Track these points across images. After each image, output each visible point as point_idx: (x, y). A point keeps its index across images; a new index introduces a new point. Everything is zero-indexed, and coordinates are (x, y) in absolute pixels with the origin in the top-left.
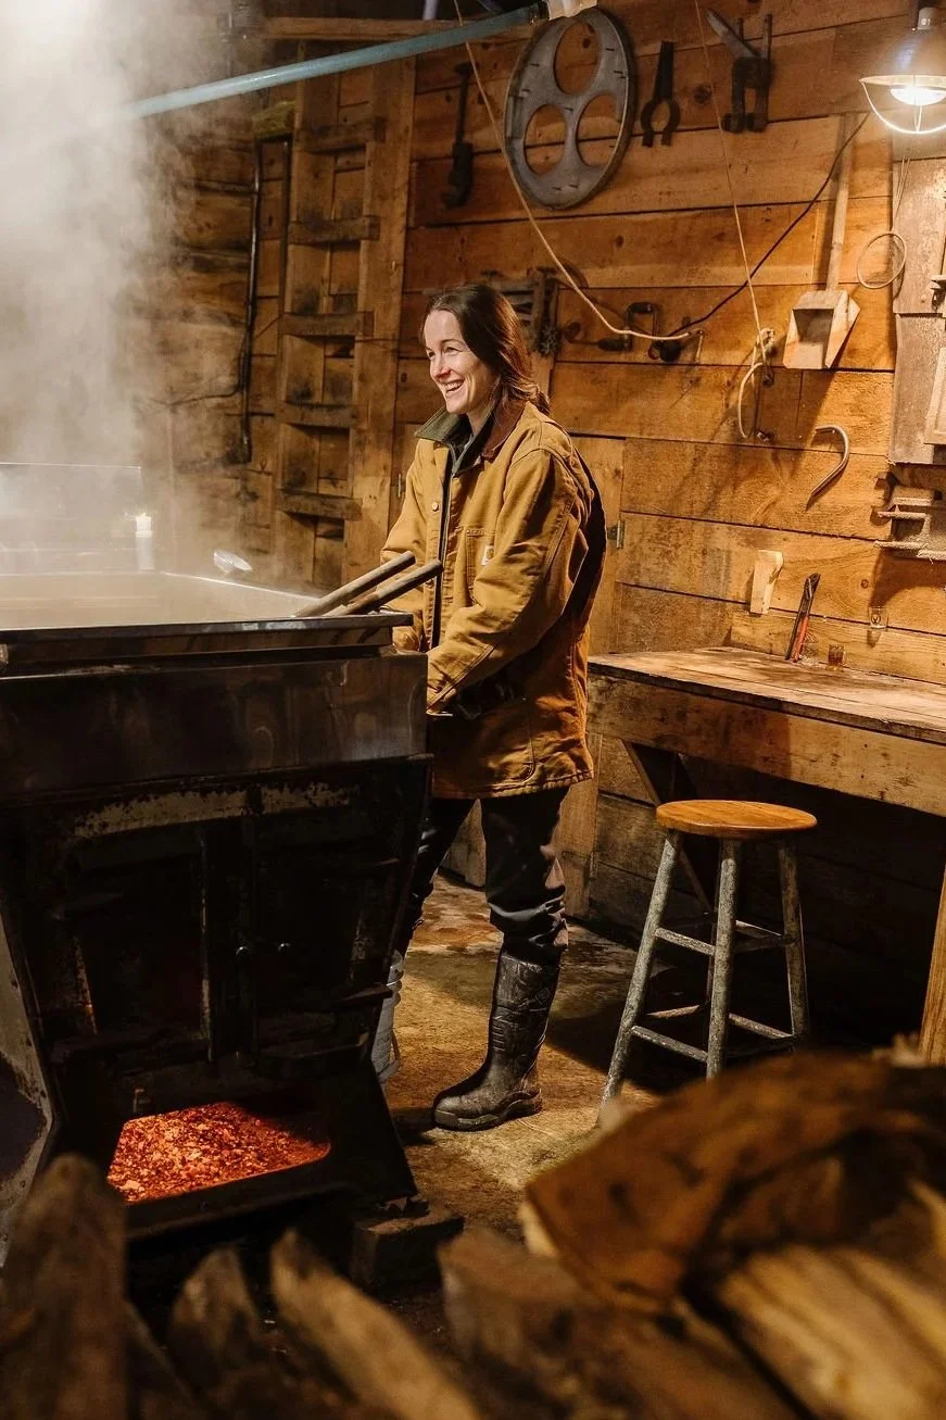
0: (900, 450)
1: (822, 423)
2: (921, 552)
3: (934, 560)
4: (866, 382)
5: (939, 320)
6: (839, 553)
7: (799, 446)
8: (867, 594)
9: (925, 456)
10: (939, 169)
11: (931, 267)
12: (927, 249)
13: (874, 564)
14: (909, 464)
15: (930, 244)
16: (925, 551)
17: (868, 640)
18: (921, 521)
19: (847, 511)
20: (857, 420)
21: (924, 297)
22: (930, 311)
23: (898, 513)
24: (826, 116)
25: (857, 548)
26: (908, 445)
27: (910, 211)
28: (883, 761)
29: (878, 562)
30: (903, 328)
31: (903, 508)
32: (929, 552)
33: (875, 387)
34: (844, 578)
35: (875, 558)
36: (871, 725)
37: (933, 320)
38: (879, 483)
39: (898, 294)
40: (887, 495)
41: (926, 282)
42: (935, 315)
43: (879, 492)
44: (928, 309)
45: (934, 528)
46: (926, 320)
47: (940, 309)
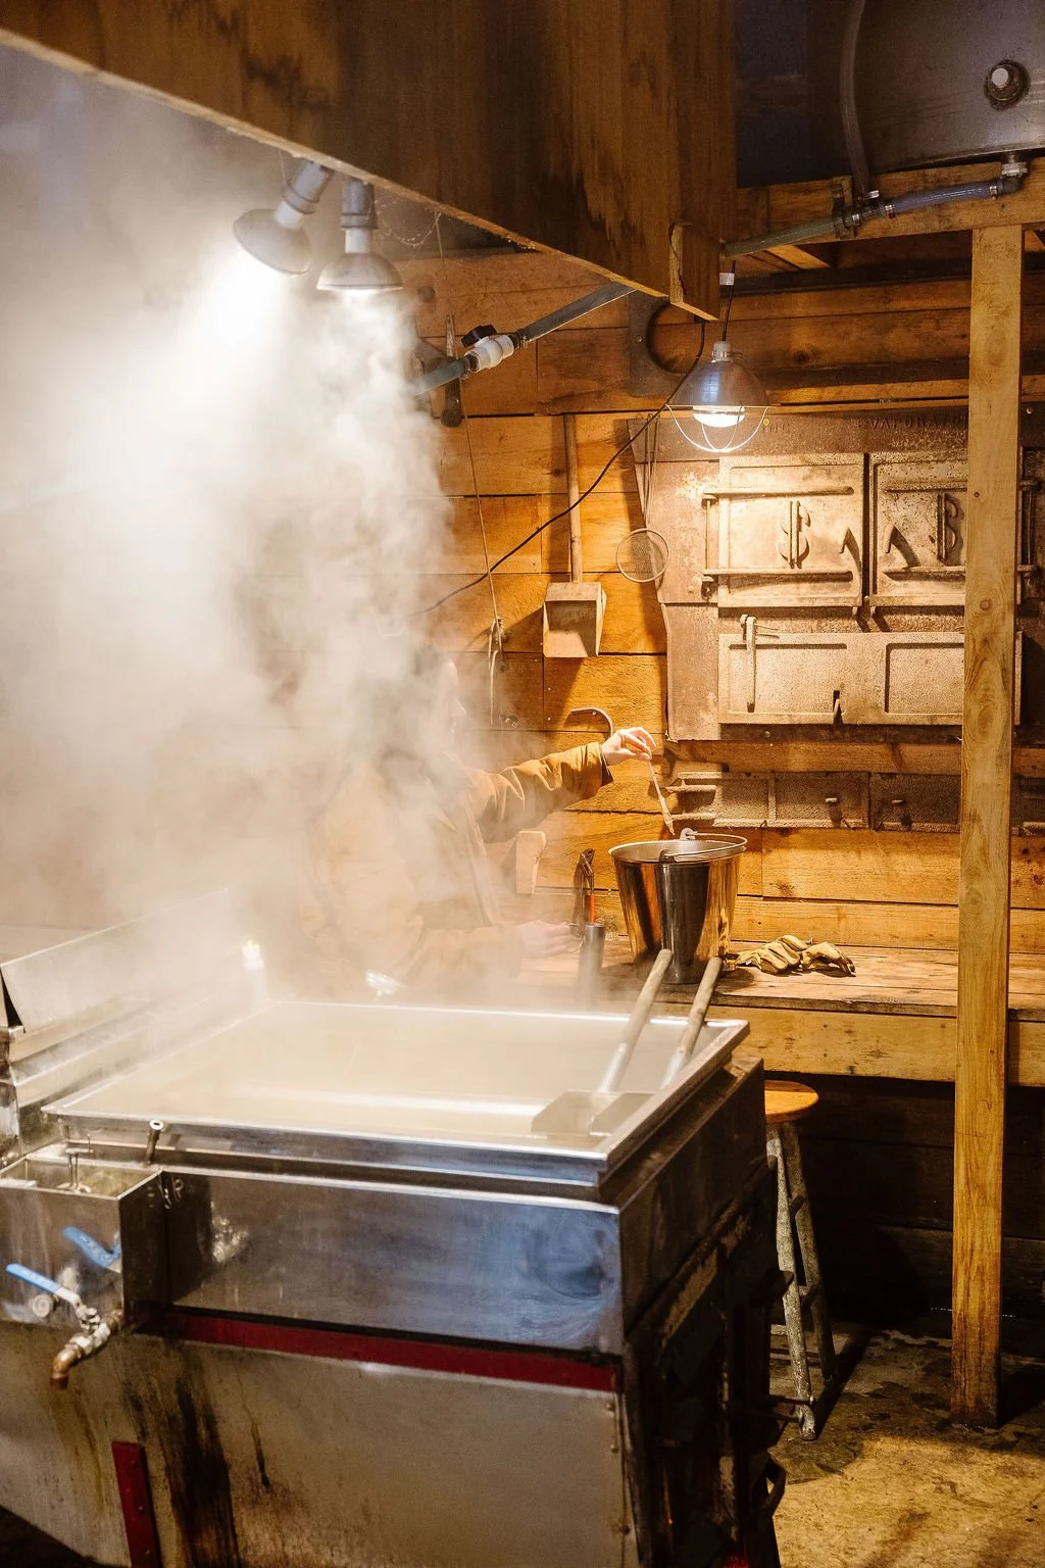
0: (680, 728)
1: (575, 704)
2: (717, 821)
3: (733, 828)
4: (621, 665)
5: (711, 609)
6: (615, 827)
7: (550, 727)
9: (713, 734)
10: (689, 472)
11: (695, 561)
12: (687, 545)
14: (692, 740)
15: (689, 539)
16: (721, 820)
18: (713, 793)
19: (620, 787)
20: (617, 701)
21: (691, 588)
22: (702, 601)
23: (684, 787)
24: (532, 415)
25: (637, 822)
26: (692, 723)
27: (661, 510)
28: (847, 1038)
30: (670, 616)
31: (688, 782)
32: (725, 820)
36: (833, 1006)
37: (704, 608)
38: (655, 760)
39: (660, 585)
40: (667, 771)
41: (690, 574)
42: (707, 604)
43: (658, 768)
44: (699, 599)
45: (728, 797)
46: (696, 608)
47: (713, 599)
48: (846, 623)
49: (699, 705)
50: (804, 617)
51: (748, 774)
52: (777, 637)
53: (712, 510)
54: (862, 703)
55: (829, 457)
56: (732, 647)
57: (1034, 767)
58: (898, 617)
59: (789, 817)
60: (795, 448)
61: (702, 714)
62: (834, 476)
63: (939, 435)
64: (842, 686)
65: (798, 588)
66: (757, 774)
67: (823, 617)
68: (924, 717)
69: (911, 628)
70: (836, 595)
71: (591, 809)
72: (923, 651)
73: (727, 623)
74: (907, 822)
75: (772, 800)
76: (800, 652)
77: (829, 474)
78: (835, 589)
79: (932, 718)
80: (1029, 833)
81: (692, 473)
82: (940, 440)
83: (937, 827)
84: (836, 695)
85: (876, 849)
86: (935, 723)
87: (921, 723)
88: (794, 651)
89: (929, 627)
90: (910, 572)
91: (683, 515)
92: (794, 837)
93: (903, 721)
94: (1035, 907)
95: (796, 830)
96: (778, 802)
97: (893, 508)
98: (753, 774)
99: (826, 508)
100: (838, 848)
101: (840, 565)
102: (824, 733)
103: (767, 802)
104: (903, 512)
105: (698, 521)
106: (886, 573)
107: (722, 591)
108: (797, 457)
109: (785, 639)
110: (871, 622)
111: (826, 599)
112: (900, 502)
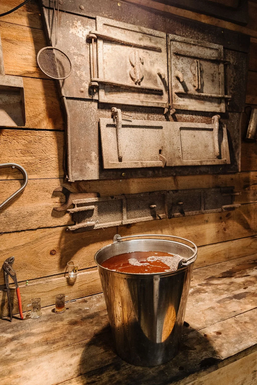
0: (75, 174)
2: (96, 226)
3: (104, 228)
4: (31, 136)
5: (94, 103)
6: (28, 240)
8: (56, 258)
9: (94, 175)
11: (84, 73)
13: (58, 240)
14: (83, 180)
15: (79, 61)
16: (98, 225)
17: (68, 283)
18: (93, 210)
19: (31, 214)
20: (28, 159)
21: (82, 89)
22: (88, 98)
23: (76, 209)
25: (44, 233)
26: (81, 170)
29: (61, 238)
30: (69, 105)
31: (79, 205)
32: (100, 225)
33: (40, 139)
34: (36, 254)
35: (58, 236)
37: (89, 102)
38: (55, 194)
39: (63, 85)
40: (64, 200)
41: (82, 81)
42: (92, 100)
43: (57, 199)
44: (87, 96)
45: (101, 211)
46: (85, 102)
47: (96, 97)
48: (160, 116)
49: (87, 159)
50: (141, 112)
51: (112, 197)
52: (131, 121)
53: (93, 45)
54: (173, 156)
55: (151, 31)
56: (108, 126)
57: (222, 183)
58: (181, 115)
59: (132, 218)
60: (134, 22)
61: (88, 165)
62: (153, 41)
63: (193, 33)
64: (162, 147)
65: (139, 96)
66: (116, 197)
67: (150, 113)
68: (198, 162)
69: (186, 121)
70: (157, 101)
71: (11, 230)
72: (192, 131)
73: (103, 112)
74: (182, 212)
75: (124, 210)
76: (141, 130)
77: (150, 40)
78: (156, 99)
79: (201, 162)
80: (224, 210)
81: (79, 22)
82: (194, 35)
83: (194, 213)
84: (160, 151)
85: (168, 227)
86: (202, 164)
87: (197, 165)
88: (138, 129)
89: (192, 121)
90: (185, 95)
91: (75, 46)
92: (133, 228)
93: (189, 164)
94: (224, 240)
95: (134, 224)
96: (127, 211)
97: (177, 63)
98: (115, 197)
99: (150, 56)
100: (153, 230)
101: (158, 87)
102: (150, 172)
103: (122, 212)
104: (181, 66)
105: (85, 50)
106: (176, 93)
107: (102, 93)
108: (137, 27)
109: (135, 122)
110: (170, 117)
111: (154, 103)
112: (180, 61)
